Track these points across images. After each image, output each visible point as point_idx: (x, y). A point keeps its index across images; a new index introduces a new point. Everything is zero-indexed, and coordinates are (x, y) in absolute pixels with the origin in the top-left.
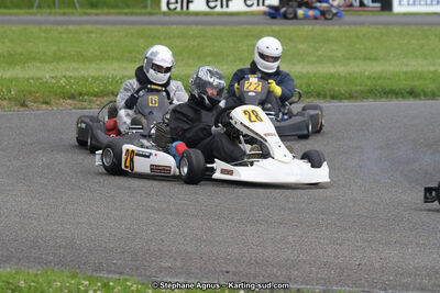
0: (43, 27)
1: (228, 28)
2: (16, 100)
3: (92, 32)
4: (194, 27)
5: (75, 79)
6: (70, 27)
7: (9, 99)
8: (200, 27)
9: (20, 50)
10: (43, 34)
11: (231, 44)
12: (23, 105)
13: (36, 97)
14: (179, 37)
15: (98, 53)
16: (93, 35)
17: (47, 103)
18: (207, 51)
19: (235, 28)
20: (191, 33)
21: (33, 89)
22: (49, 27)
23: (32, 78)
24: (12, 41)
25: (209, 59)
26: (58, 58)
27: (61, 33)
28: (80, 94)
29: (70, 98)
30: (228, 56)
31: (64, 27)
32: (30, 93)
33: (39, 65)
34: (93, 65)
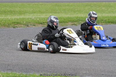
0: (28, 3)
1: (81, 3)
2: (25, 25)
3: (42, 5)
4: (71, 3)
5: (41, 18)
6: (36, 3)
7: (24, 24)
8: (73, 3)
9: (22, 10)
10: (28, 5)
11: (83, 8)
12: (28, 26)
13: (31, 24)
14: (67, 6)
15: (45, 11)
16: (43, 6)
17: (34, 25)
18: (76, 10)
19: (83, 3)
20: (71, 5)
21: (30, 21)
22: (29, 3)
23: (29, 18)
24: (20, 7)
25: (77, 12)
26: (34, 12)
27: (33, 5)
28: (44, 23)
29: (41, 24)
30: (82, 11)
31: (34, 3)
32: (29, 23)
33: (29, 14)
34: (44, 14)
